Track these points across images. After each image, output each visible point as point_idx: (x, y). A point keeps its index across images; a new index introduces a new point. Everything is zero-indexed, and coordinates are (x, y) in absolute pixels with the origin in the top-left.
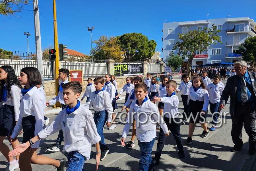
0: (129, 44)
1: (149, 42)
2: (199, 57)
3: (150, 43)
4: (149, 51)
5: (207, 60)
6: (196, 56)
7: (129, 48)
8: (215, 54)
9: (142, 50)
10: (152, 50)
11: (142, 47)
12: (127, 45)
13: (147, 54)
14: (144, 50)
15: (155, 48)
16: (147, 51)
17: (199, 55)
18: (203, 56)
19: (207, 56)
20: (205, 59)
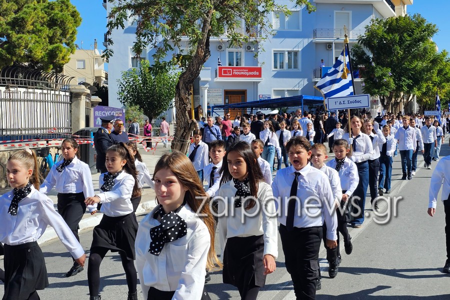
1: (48, 7)
2: (234, 76)
3: (52, 9)
4: (51, 44)
5: (259, 85)
8: (282, 66)
9: (15, 36)
10: (64, 40)
11: (18, 24)
13: (39, 53)
14: (27, 37)
15: (73, 33)
16: (38, 39)
17: (233, 68)
18: (247, 74)
19: (258, 73)
20: (254, 82)
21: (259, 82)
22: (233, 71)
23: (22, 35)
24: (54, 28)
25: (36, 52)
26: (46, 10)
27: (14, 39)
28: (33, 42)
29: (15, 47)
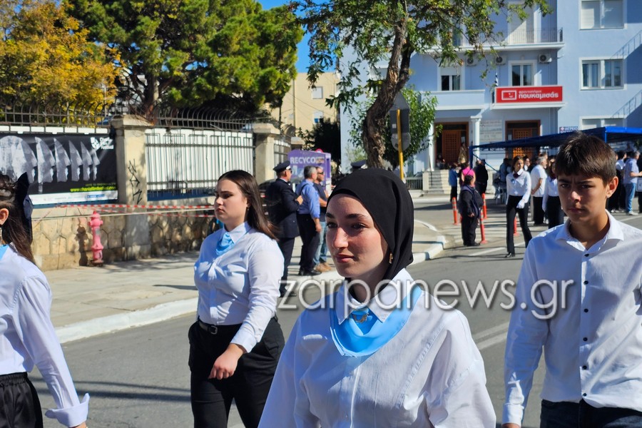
0: (149, 25)
1: (258, 19)
2: (519, 100)
3: (264, 21)
4: (263, 66)
5: (559, 112)
6: (506, 95)
7: (151, 48)
8: (595, 84)
9: (216, 59)
10: (280, 62)
11: (219, 45)
12: (139, 28)
13: (248, 81)
14: (231, 60)
16: (245, 62)
17: (518, 90)
18: (540, 96)
19: (556, 95)
20: (552, 109)
21: (559, 108)
22: (518, 94)
23: (225, 58)
24: (267, 46)
25: (243, 80)
26: (256, 23)
27: (216, 64)
28: (239, 67)
29: (217, 74)
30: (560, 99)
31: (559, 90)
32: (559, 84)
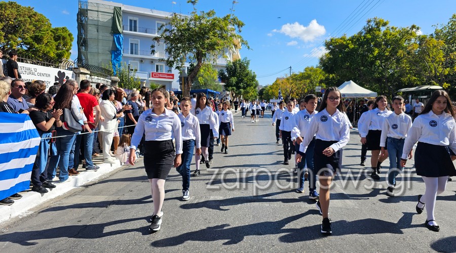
6: (155, 75)
18: (167, 77)
21: (172, 82)
22: (159, 75)
30: (173, 78)
31: (173, 75)
32: (173, 73)
